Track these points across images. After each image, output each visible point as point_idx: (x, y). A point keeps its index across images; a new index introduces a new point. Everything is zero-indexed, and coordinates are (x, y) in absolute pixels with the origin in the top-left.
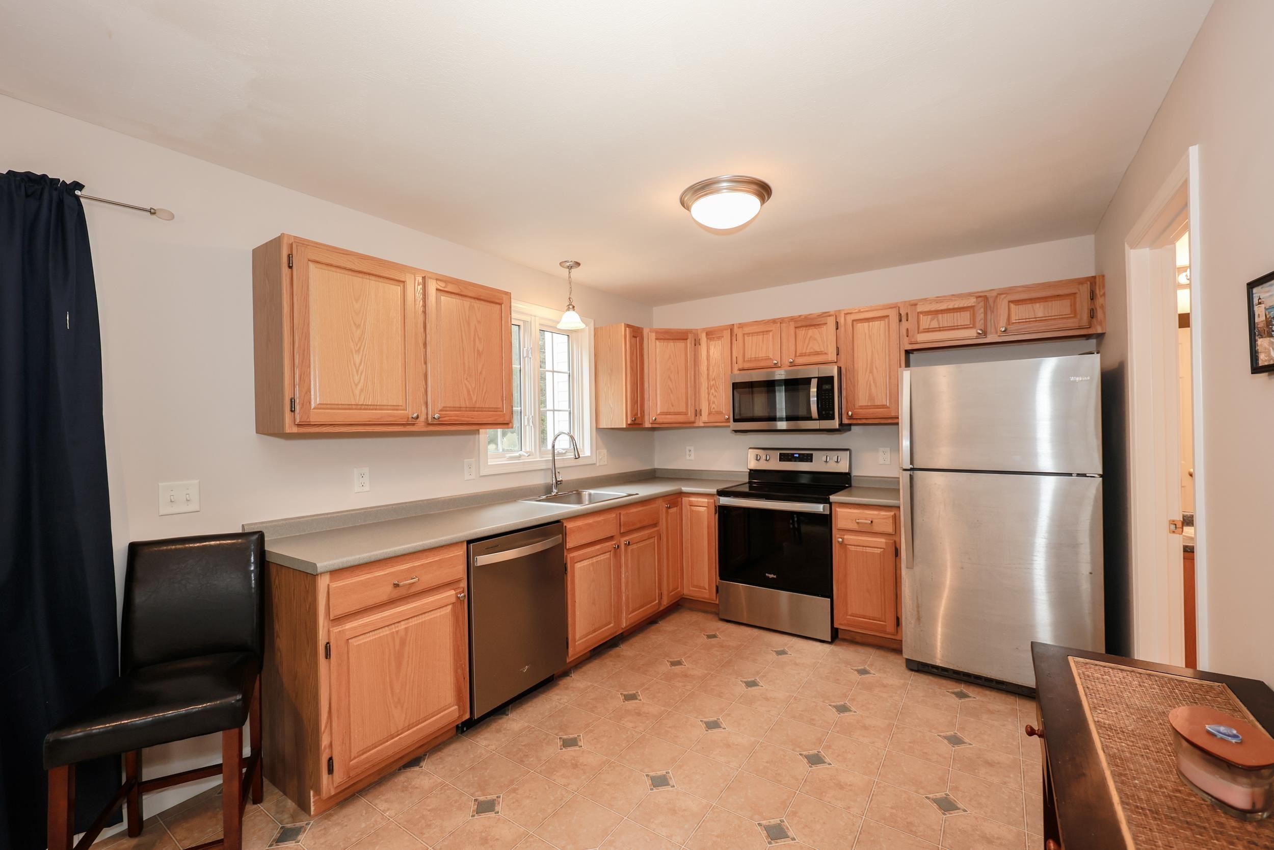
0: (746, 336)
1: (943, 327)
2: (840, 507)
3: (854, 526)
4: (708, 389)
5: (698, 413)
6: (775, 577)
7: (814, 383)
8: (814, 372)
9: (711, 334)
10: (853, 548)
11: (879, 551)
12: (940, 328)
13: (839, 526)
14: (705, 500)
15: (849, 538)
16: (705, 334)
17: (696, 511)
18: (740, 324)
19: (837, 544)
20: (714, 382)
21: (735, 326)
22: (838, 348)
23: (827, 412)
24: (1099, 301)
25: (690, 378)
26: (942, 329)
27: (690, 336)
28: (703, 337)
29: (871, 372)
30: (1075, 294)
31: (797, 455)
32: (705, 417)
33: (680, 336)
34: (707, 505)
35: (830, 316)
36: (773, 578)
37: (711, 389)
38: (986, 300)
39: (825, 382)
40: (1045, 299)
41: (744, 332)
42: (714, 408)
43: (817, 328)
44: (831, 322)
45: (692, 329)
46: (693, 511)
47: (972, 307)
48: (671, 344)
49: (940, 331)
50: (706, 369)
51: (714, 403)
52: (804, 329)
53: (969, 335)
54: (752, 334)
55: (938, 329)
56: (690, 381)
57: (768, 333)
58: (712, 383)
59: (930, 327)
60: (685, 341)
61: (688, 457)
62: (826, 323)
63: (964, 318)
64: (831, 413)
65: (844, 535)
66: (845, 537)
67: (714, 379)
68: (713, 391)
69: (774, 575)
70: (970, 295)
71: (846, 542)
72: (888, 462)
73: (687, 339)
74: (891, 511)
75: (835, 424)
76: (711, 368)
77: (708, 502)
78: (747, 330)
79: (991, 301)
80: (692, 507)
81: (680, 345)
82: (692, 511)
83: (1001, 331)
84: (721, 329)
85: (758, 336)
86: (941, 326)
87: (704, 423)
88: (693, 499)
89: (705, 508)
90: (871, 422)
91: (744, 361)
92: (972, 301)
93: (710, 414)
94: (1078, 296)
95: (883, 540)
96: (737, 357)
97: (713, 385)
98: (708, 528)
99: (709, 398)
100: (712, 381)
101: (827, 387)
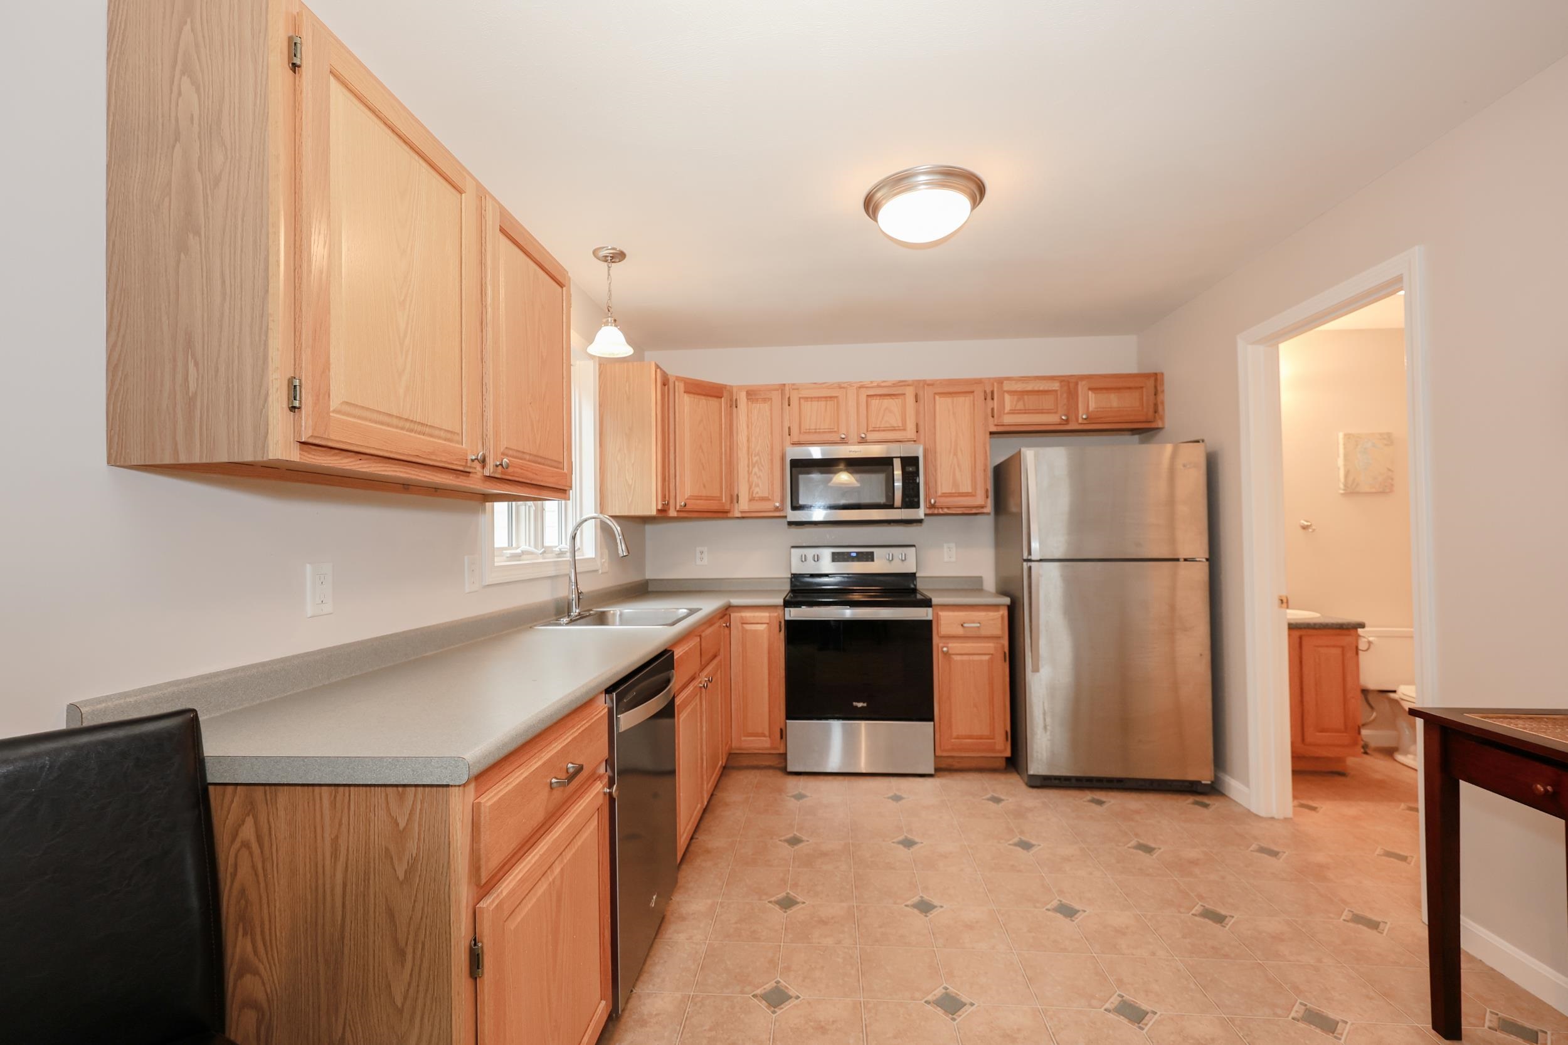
0: (802, 401)
1: (1028, 410)
2: (942, 610)
3: (960, 631)
4: (748, 466)
5: (734, 499)
6: (865, 705)
7: (897, 464)
8: (896, 451)
9: (753, 394)
10: (958, 658)
11: (987, 658)
12: (1025, 410)
13: (942, 633)
14: (765, 615)
15: (954, 646)
16: (745, 393)
17: (751, 630)
18: (793, 384)
19: (940, 655)
20: (757, 458)
21: (787, 386)
22: (917, 425)
23: (912, 499)
24: (1160, 397)
25: (726, 451)
26: (1027, 411)
27: (725, 394)
28: (742, 397)
29: (955, 454)
30: (1142, 387)
31: (854, 555)
32: (744, 505)
33: (712, 392)
34: (768, 622)
35: (908, 385)
36: (862, 707)
37: (753, 466)
38: (1070, 385)
39: (910, 464)
40: (1118, 389)
41: (801, 396)
42: (757, 493)
43: (893, 399)
44: (910, 393)
45: (726, 385)
46: (747, 631)
47: (1056, 391)
48: (703, 401)
49: (1025, 413)
50: (746, 439)
51: (757, 485)
52: (878, 398)
53: (1051, 419)
54: (812, 399)
55: (1024, 411)
56: (726, 454)
57: (833, 399)
58: (755, 459)
59: (1017, 408)
60: (720, 400)
61: (699, 562)
62: (904, 394)
63: (1048, 402)
64: (916, 500)
65: (948, 643)
66: (950, 645)
67: (758, 454)
68: (756, 470)
69: (864, 703)
70: (1052, 378)
71: (950, 652)
72: (953, 559)
73: (721, 398)
74: (998, 611)
75: (920, 513)
76: (753, 439)
77: (770, 616)
78: (805, 393)
79: (1072, 385)
80: (745, 626)
81: (713, 403)
82: (745, 631)
83: (1083, 418)
84: (770, 389)
85: (819, 402)
86: (1027, 408)
87: (741, 512)
88: (748, 615)
89: (765, 626)
90: (954, 512)
91: (800, 433)
92: (1055, 386)
93: (752, 499)
94: (1144, 390)
95: (991, 645)
96: (789, 428)
97: (757, 461)
98: (769, 653)
99: (750, 479)
100: (755, 456)
101: (911, 469)
